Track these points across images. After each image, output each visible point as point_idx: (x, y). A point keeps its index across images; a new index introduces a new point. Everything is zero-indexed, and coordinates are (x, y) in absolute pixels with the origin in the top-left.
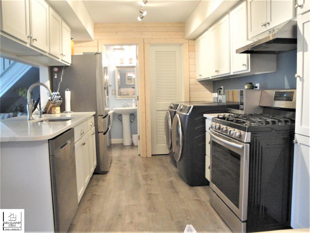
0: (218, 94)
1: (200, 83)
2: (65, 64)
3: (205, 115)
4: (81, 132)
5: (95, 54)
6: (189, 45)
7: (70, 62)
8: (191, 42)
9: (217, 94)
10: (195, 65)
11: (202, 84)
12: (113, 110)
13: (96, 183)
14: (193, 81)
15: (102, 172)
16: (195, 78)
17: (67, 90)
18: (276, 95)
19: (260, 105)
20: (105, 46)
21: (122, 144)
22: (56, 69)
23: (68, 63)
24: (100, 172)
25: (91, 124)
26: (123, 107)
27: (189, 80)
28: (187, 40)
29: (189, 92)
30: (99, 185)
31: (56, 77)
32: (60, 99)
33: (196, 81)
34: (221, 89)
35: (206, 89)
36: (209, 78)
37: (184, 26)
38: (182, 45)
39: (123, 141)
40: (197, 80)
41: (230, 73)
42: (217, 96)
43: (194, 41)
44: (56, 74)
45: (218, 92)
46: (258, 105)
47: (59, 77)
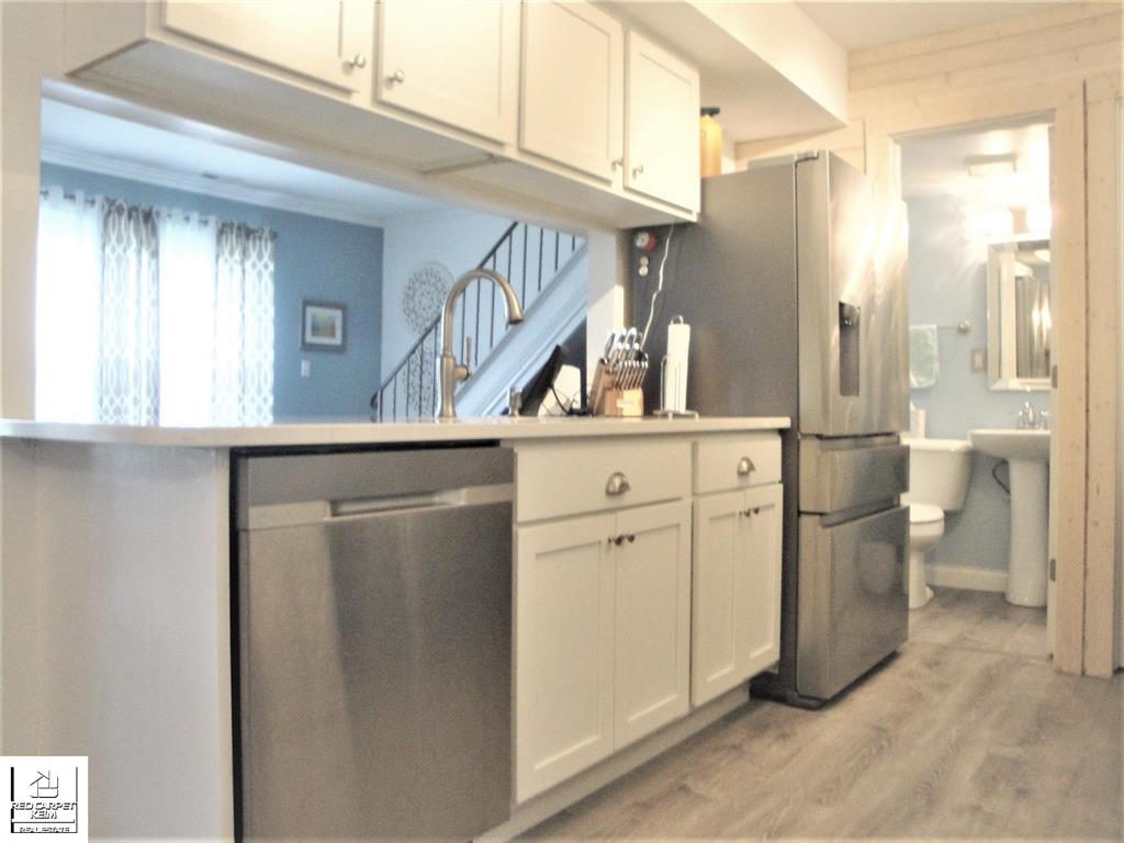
2: (677, 218)
4: (610, 482)
5: (800, 161)
7: (696, 208)
12: (964, 438)
13: (737, 741)
15: (801, 697)
17: (677, 321)
20: (896, 141)
21: (1003, 595)
22: (643, 241)
23: (689, 211)
24: (796, 695)
25: (740, 466)
26: (1018, 428)
30: (745, 753)
31: (643, 271)
32: (640, 357)
39: (1007, 581)
44: (644, 261)
47: (653, 270)
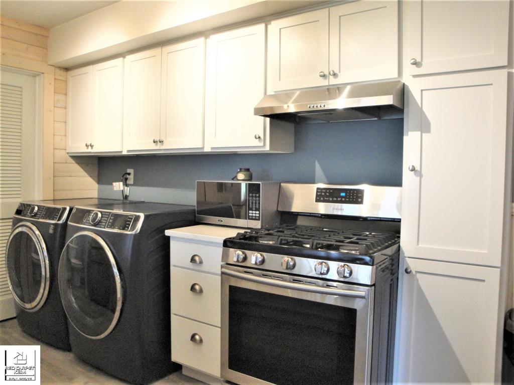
0: (123, 185)
1: (74, 160)
3: (168, 233)
6: (55, 79)
8: (61, 74)
9: (121, 183)
10: (66, 122)
11: (77, 163)
14: (61, 155)
16: (66, 150)
18: (319, 194)
19: (280, 209)
27: (54, 152)
28: (53, 68)
29: (52, 177)
33: (67, 155)
34: (129, 174)
35: (84, 173)
36: (121, 152)
37: (47, 37)
38: (38, 75)
40: (68, 153)
41: (203, 148)
42: (122, 188)
43: (65, 73)
45: (124, 180)
46: (275, 209)
